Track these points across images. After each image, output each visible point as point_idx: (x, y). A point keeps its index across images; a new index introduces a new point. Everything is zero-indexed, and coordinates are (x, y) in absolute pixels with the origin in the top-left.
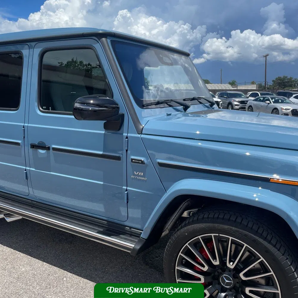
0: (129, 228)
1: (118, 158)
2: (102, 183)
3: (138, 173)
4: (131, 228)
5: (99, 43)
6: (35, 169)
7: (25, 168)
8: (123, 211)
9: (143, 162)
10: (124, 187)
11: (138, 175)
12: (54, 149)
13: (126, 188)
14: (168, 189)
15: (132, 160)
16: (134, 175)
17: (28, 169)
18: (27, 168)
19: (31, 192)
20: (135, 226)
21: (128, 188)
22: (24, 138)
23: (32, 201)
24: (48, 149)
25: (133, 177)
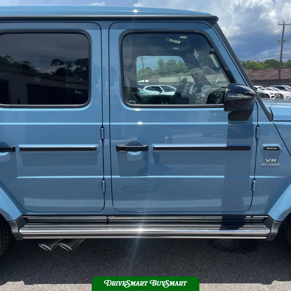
0: (250, 217)
1: (248, 148)
2: (223, 177)
3: (270, 159)
4: (252, 216)
5: (212, 28)
6: (120, 176)
7: (102, 177)
8: (247, 201)
9: (278, 148)
10: (251, 177)
11: (271, 162)
12: (155, 149)
13: (253, 177)
15: (265, 148)
16: (265, 162)
17: (109, 178)
18: (105, 177)
19: (109, 204)
20: (256, 213)
21: (256, 177)
22: (103, 140)
23: (107, 216)
24: (145, 149)
25: (263, 164)
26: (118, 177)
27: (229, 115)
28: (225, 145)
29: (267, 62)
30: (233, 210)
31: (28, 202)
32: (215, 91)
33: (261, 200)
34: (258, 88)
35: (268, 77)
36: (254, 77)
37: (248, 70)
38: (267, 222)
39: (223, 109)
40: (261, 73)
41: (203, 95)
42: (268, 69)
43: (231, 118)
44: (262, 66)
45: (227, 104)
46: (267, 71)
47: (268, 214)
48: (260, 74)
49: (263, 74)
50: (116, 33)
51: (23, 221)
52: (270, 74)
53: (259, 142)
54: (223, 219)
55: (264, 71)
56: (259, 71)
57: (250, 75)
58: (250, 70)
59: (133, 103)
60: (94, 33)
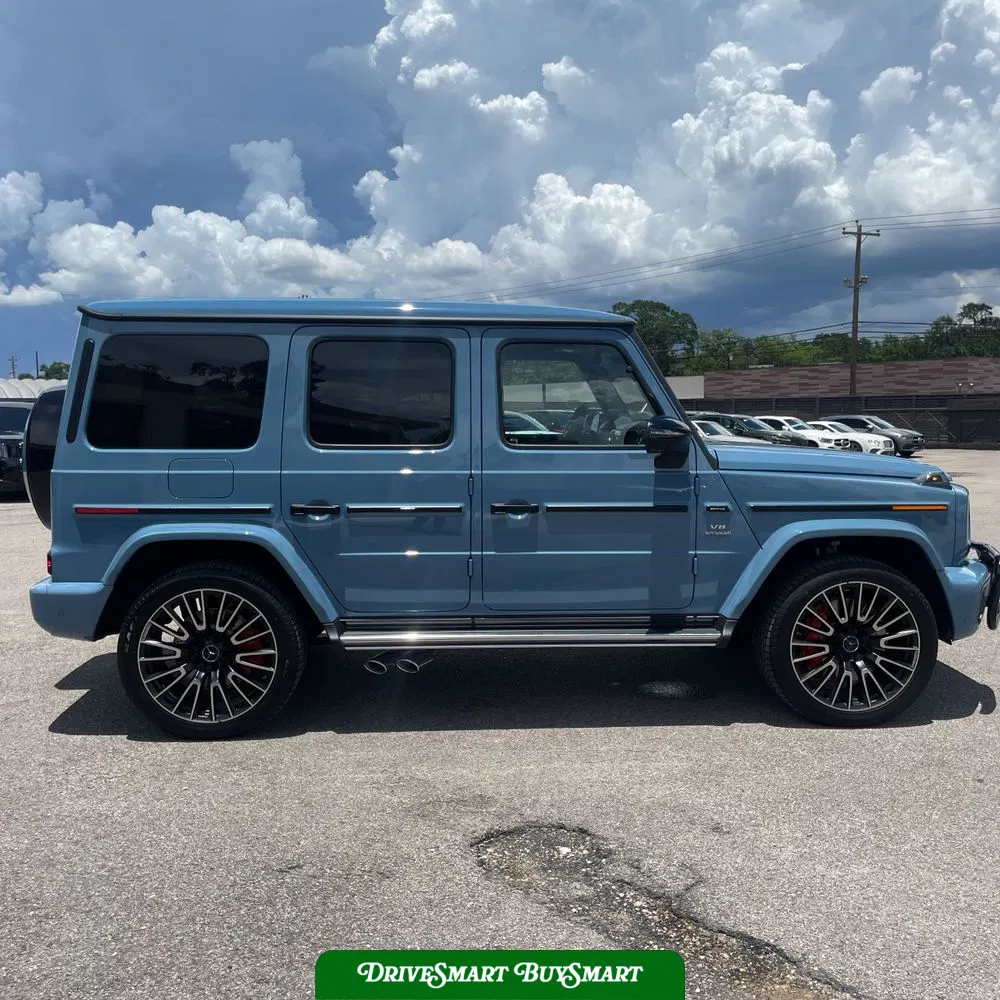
0: (693, 617)
1: (684, 509)
2: (650, 552)
3: (717, 525)
4: (695, 615)
6: (496, 552)
7: (468, 553)
8: (686, 591)
9: (727, 509)
10: (691, 552)
11: (718, 529)
12: (549, 509)
13: (694, 552)
14: (765, 541)
15: (708, 508)
16: (710, 529)
17: (478, 556)
18: (473, 553)
19: (476, 598)
20: (703, 611)
21: (698, 552)
22: (471, 496)
23: (473, 617)
24: (535, 510)
25: (707, 533)
26: (493, 553)
27: (656, 460)
28: (650, 504)
29: (821, 340)
30: (666, 607)
31: (353, 595)
32: (635, 427)
33: (706, 589)
34: (785, 423)
35: (821, 390)
36: (779, 387)
37: (760, 366)
38: (717, 623)
39: (645, 452)
40: (801, 377)
41: (618, 433)
42: (823, 365)
43: (658, 463)
44: (806, 354)
45: (651, 444)
46: (817, 371)
47: (720, 612)
48: (797, 380)
49: (806, 381)
50: (492, 343)
51: (343, 628)
52: (827, 379)
53: (699, 497)
54: (652, 621)
55: (811, 371)
56: (795, 371)
57: (767, 382)
58: (767, 366)
59: (514, 442)
60: (460, 343)
